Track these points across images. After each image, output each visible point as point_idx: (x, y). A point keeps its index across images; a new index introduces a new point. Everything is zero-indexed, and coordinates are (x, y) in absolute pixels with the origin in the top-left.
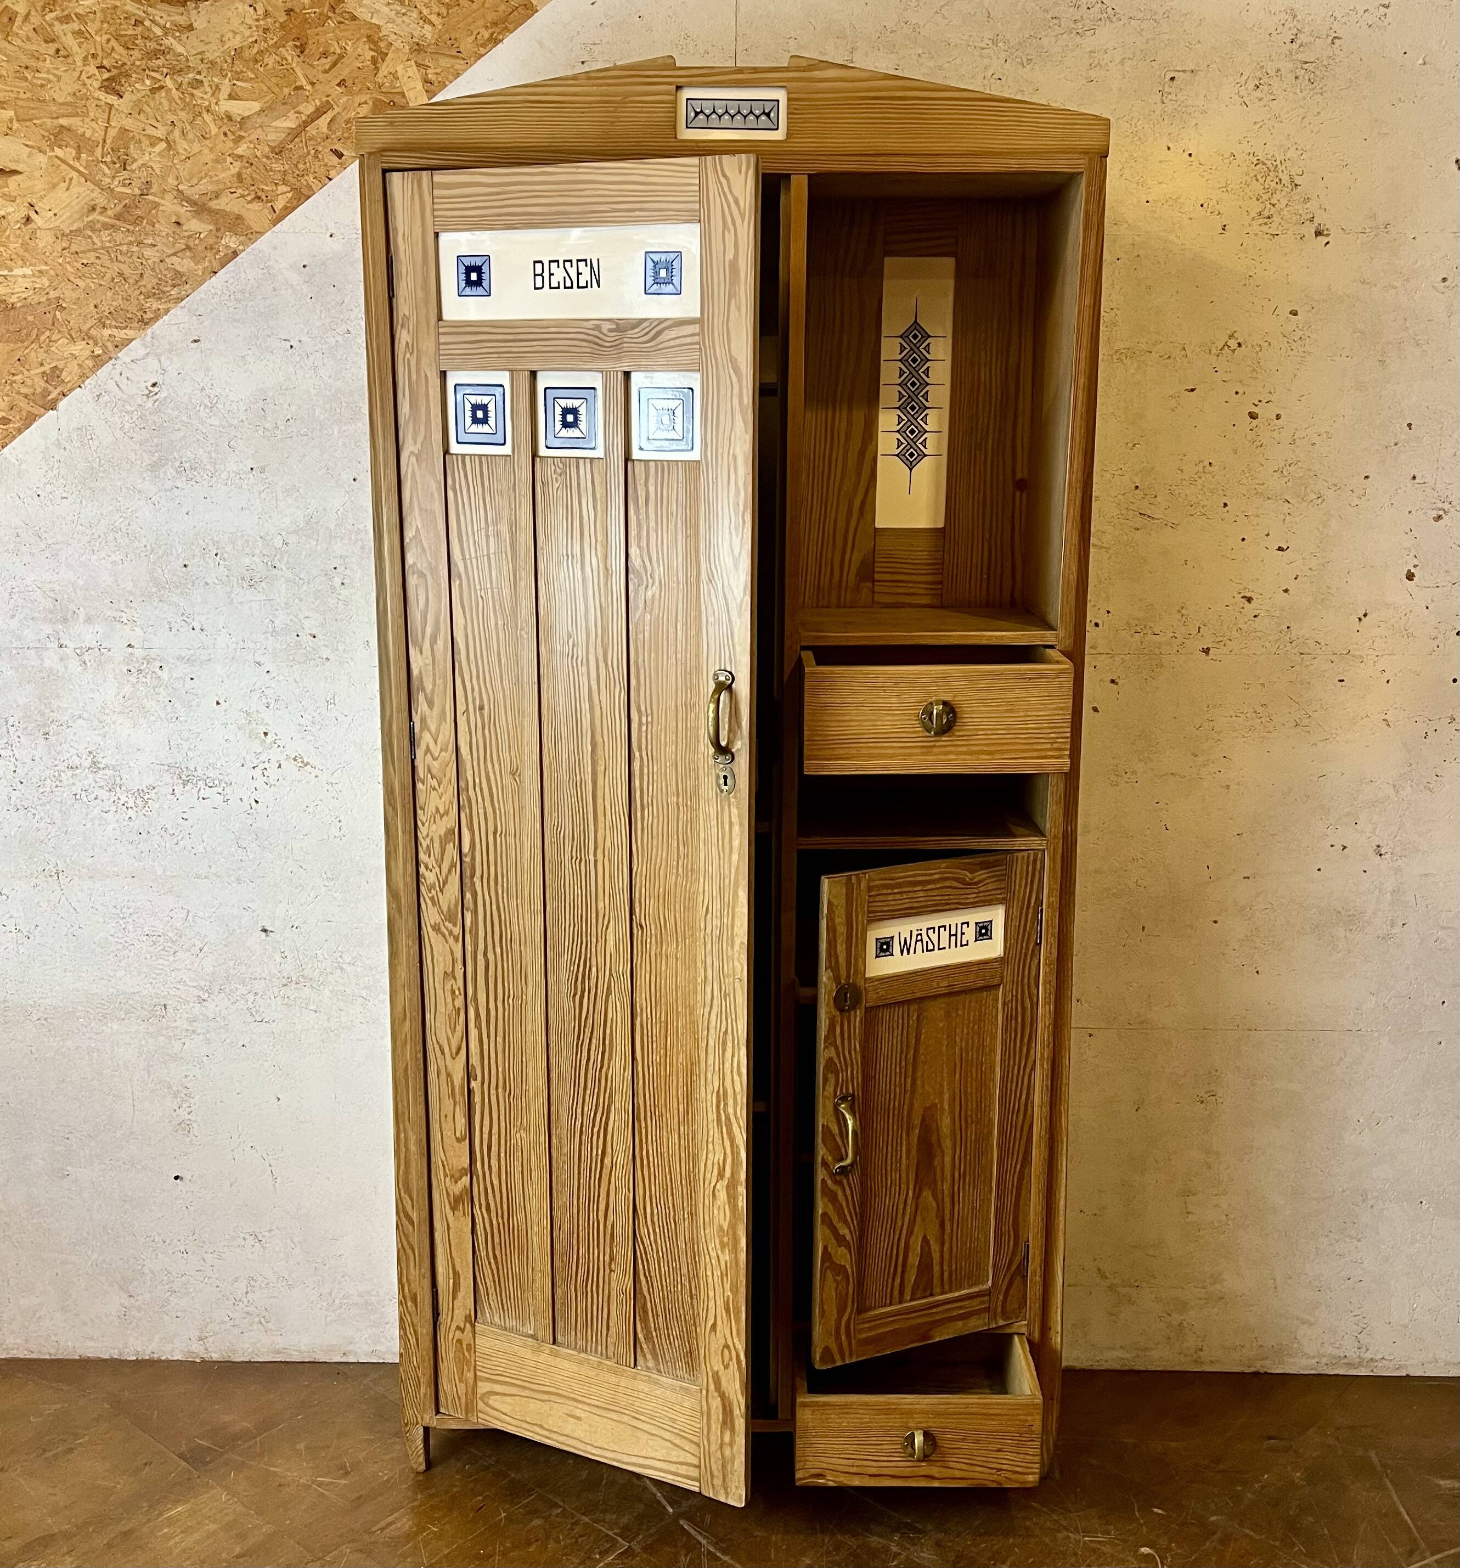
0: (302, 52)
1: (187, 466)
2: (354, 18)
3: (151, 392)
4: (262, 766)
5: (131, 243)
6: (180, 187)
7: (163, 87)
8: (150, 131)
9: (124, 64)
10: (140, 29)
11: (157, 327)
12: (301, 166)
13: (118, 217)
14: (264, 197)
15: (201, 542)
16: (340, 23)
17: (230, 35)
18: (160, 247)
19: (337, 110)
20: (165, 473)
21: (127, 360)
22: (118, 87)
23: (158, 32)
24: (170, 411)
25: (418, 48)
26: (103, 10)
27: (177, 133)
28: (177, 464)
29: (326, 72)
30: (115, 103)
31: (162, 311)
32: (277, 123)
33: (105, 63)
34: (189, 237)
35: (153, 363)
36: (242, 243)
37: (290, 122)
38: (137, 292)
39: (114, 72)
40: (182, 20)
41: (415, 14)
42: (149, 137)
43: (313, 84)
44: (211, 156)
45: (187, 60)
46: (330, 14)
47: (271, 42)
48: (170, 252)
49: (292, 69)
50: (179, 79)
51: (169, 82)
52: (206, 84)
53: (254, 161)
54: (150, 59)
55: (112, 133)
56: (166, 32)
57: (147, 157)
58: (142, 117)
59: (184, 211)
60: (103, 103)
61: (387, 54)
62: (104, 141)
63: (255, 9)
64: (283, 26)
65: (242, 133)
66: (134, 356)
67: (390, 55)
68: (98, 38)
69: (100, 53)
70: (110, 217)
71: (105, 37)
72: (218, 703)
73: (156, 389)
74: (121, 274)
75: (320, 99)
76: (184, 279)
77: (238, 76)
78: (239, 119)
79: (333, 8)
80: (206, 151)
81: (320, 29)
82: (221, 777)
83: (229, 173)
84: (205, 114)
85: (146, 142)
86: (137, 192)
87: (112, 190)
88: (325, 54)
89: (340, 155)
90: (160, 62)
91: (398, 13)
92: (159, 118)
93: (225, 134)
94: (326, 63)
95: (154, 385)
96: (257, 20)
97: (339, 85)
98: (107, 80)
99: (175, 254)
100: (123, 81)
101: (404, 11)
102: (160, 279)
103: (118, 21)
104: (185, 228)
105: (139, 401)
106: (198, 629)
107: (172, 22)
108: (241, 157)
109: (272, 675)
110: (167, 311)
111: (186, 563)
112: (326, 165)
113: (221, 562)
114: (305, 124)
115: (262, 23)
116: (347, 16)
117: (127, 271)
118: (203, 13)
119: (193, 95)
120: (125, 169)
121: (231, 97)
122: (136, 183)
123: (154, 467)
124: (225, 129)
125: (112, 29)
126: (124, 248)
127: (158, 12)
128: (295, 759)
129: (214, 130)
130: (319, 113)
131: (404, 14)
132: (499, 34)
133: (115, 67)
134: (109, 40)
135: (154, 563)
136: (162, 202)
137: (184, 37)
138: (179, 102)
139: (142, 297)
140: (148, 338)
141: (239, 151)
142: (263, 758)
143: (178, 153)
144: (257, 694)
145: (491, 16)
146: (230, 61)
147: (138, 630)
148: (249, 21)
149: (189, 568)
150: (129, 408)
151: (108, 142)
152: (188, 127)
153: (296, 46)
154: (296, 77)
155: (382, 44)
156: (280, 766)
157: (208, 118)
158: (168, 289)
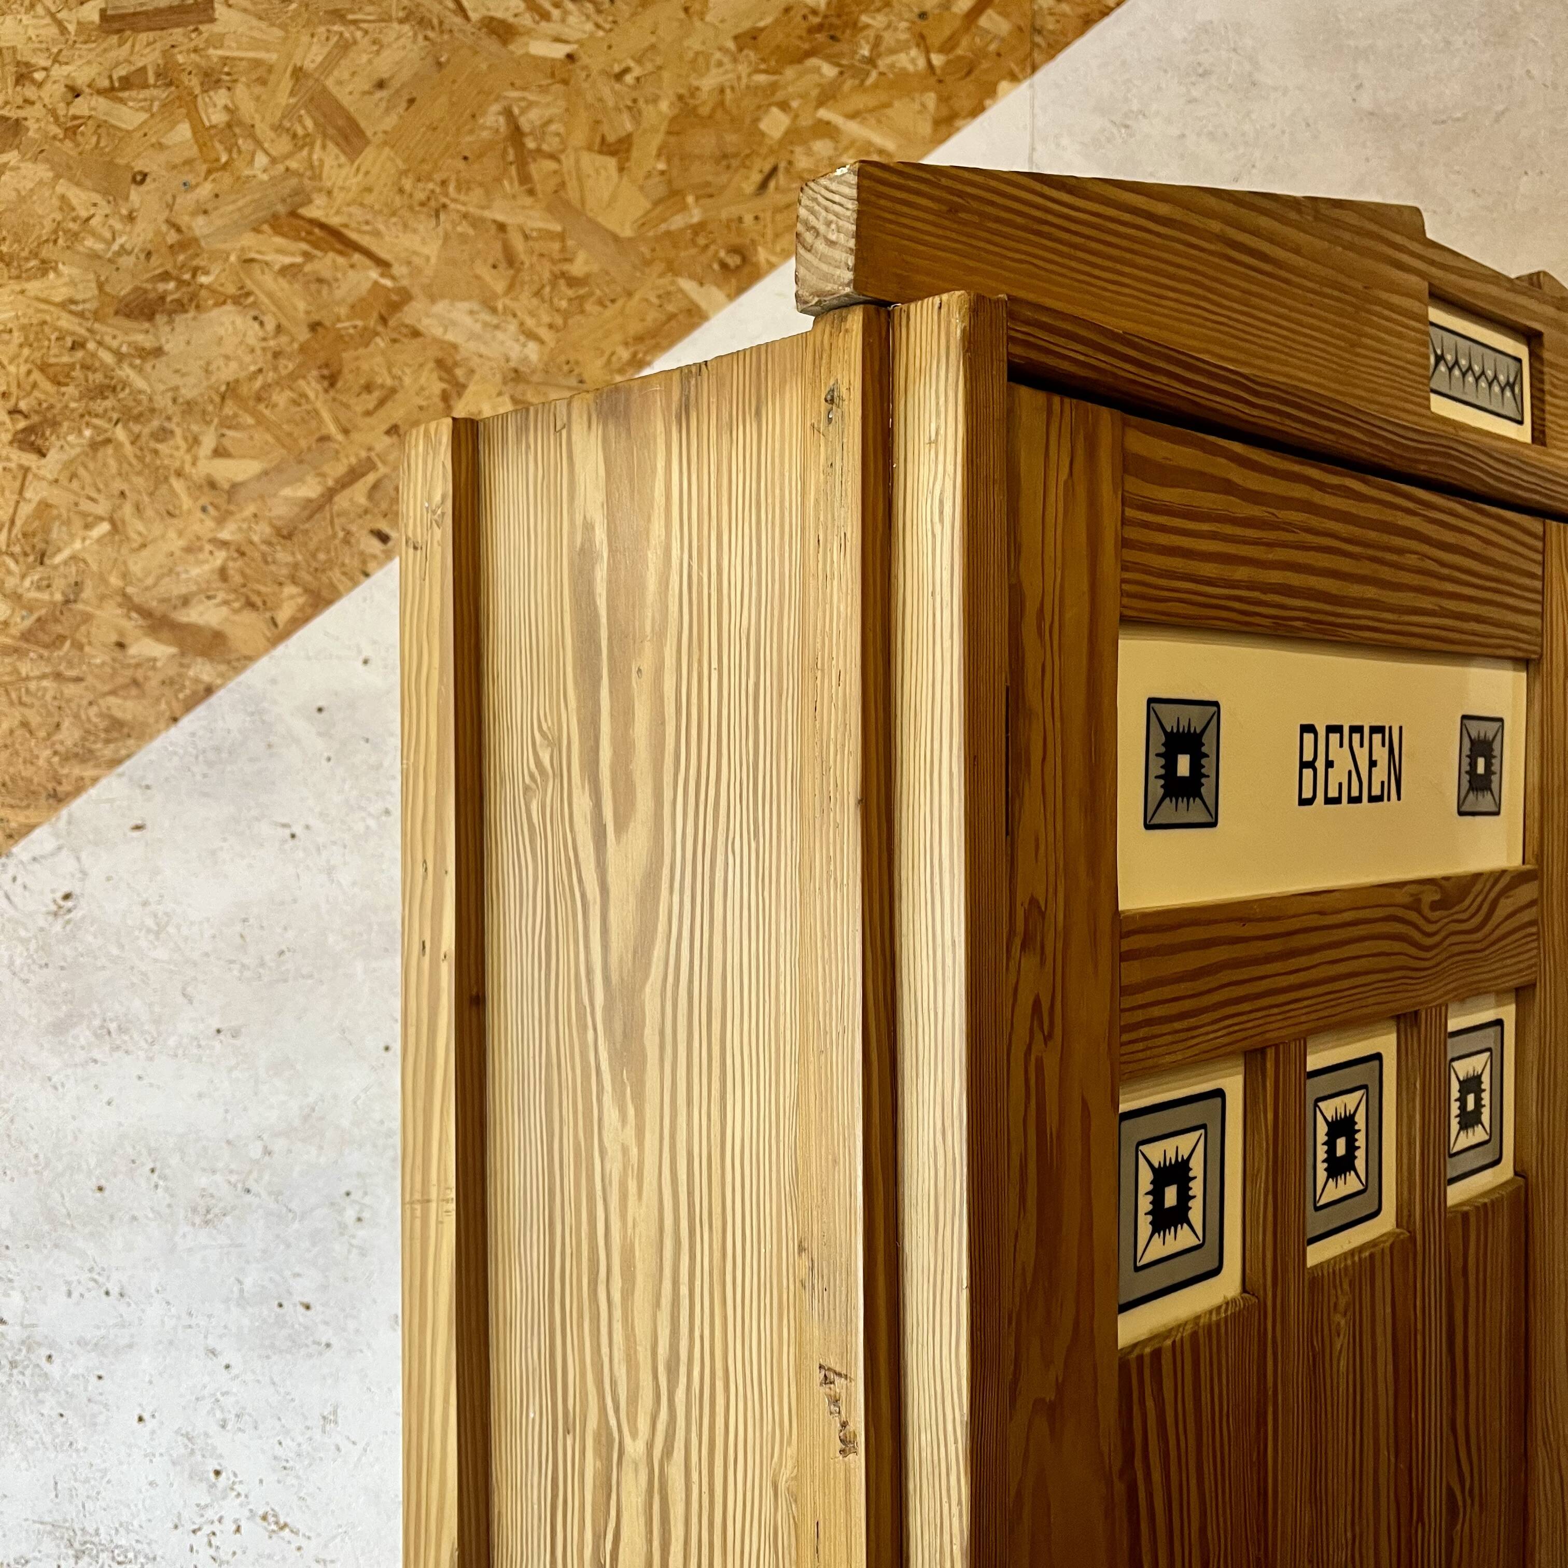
0: (332, 385)
1: (113, 1026)
2: (416, 333)
3: (60, 907)
4: (207, 1529)
5: (44, 676)
6: (130, 590)
7: (108, 441)
8: (86, 506)
9: (51, 407)
10: (80, 354)
11: (78, 805)
12: (322, 556)
13: (26, 636)
14: (259, 603)
15: (130, 1150)
16: (394, 341)
17: (221, 362)
18: (90, 680)
19: (382, 469)
20: (76, 1038)
21: (25, 857)
22: (39, 442)
23: (108, 358)
24: (90, 938)
25: (516, 376)
26: (23, 328)
27: (128, 509)
28: (97, 1022)
29: (368, 413)
30: (34, 466)
31: (87, 782)
32: (287, 492)
33: (23, 405)
34: (138, 666)
35: (67, 863)
36: (222, 675)
37: (310, 489)
38: (48, 752)
39: (36, 419)
40: (145, 341)
41: (513, 327)
42: (84, 515)
43: (346, 432)
44: (182, 543)
45: (151, 400)
46: (380, 328)
47: (284, 372)
48: (106, 688)
49: (316, 412)
50: (136, 428)
51: (120, 433)
52: (178, 432)
53: (246, 548)
54: (92, 399)
55: (26, 510)
56: (120, 357)
57: (78, 545)
58: (75, 484)
59: (132, 625)
60: (13, 465)
61: (465, 386)
62: (12, 522)
63: (262, 324)
64: (303, 349)
65: (232, 508)
66: (37, 850)
67: (472, 388)
68: (12, 369)
69: (14, 389)
70: (13, 637)
71: (23, 369)
72: (141, 1419)
73: (69, 904)
74: (25, 724)
75: (357, 455)
76: (126, 730)
77: (228, 423)
78: (226, 486)
79: (384, 320)
80: (172, 534)
81: (362, 351)
82: (138, 1547)
83: (206, 567)
84: (174, 481)
85: (78, 523)
86: (58, 597)
87: (20, 597)
88: (368, 388)
89: (384, 538)
90: (108, 403)
91: (486, 324)
92: (101, 486)
93: (204, 509)
94: (371, 400)
95: (67, 897)
96: (264, 339)
97: (388, 432)
98: (24, 430)
99: (113, 692)
100: (48, 433)
101: (495, 321)
102: (88, 732)
103: (46, 343)
104: (133, 650)
105: (41, 923)
106: (115, 1291)
107: (129, 344)
108: (224, 544)
109: (234, 1371)
110: (95, 780)
111: (103, 1183)
112: (362, 553)
113: (161, 1183)
114: (330, 494)
115: (272, 343)
116: (404, 330)
117: (35, 720)
118: (178, 330)
119: (156, 452)
120: (42, 563)
121: (219, 452)
122: (59, 584)
123: (60, 1028)
124: (204, 501)
125: (37, 355)
126: (33, 685)
127: (109, 330)
128: (264, 1518)
129: (186, 502)
130: (353, 476)
131: (497, 327)
132: (646, 353)
133: (36, 412)
134: (29, 372)
135: (50, 1185)
136: (98, 613)
137: (148, 367)
138: (134, 461)
139: (56, 759)
140: (62, 823)
141: (225, 535)
142: (210, 1514)
143: (128, 539)
144: (207, 1404)
145: (635, 327)
146: (217, 399)
147: (16, 1297)
148: (251, 341)
149: (107, 1193)
150: (23, 933)
151: (19, 523)
152: (146, 499)
153: (323, 377)
154: (321, 421)
155: (459, 372)
156: (238, 1530)
157: (178, 485)
158: (99, 746)
